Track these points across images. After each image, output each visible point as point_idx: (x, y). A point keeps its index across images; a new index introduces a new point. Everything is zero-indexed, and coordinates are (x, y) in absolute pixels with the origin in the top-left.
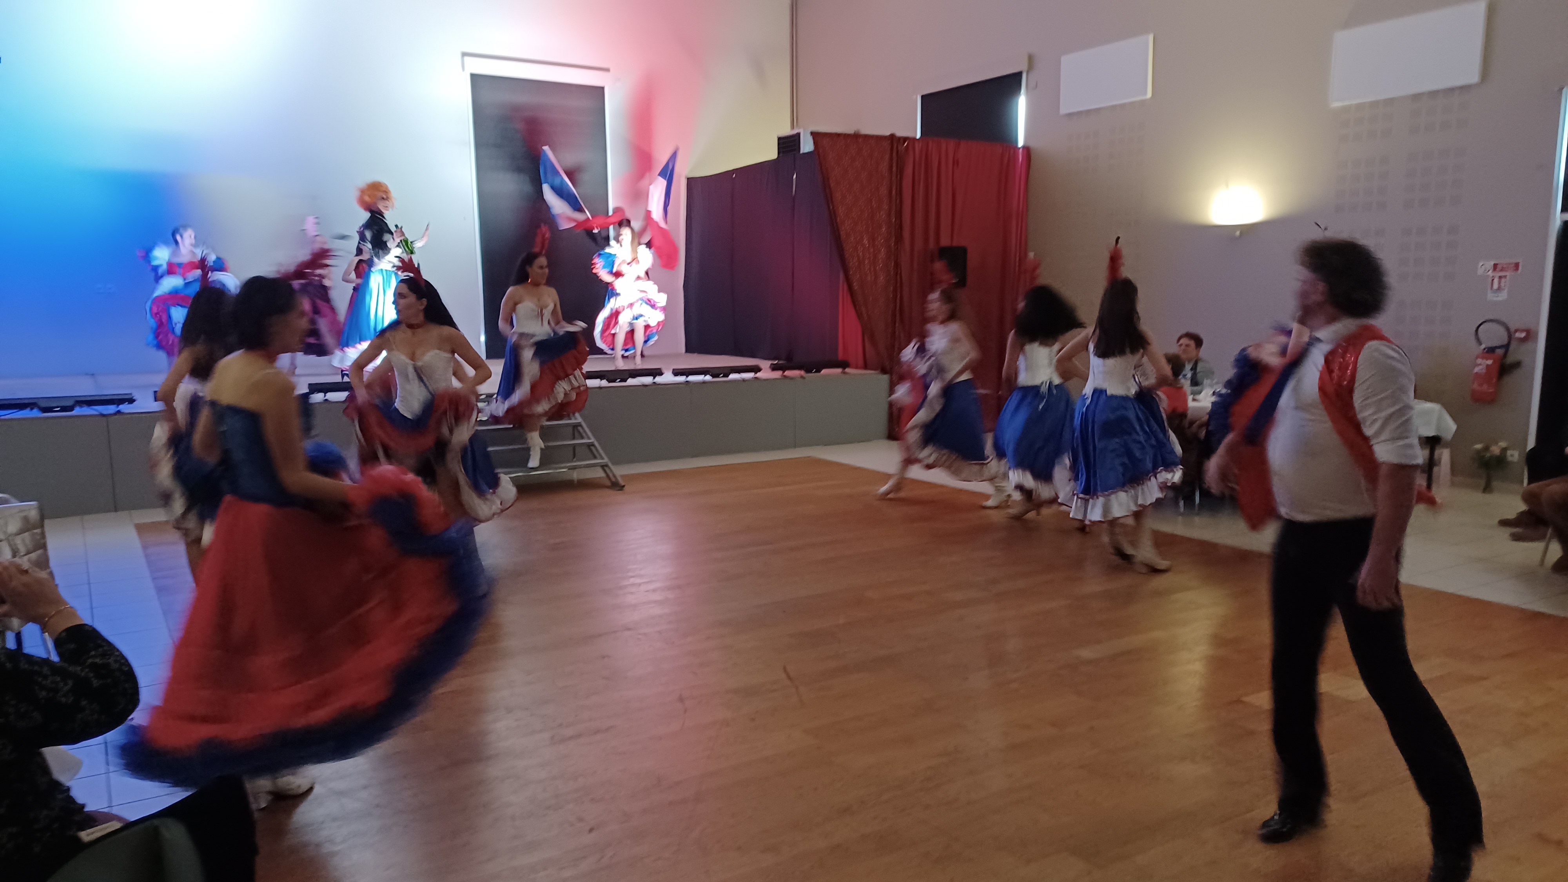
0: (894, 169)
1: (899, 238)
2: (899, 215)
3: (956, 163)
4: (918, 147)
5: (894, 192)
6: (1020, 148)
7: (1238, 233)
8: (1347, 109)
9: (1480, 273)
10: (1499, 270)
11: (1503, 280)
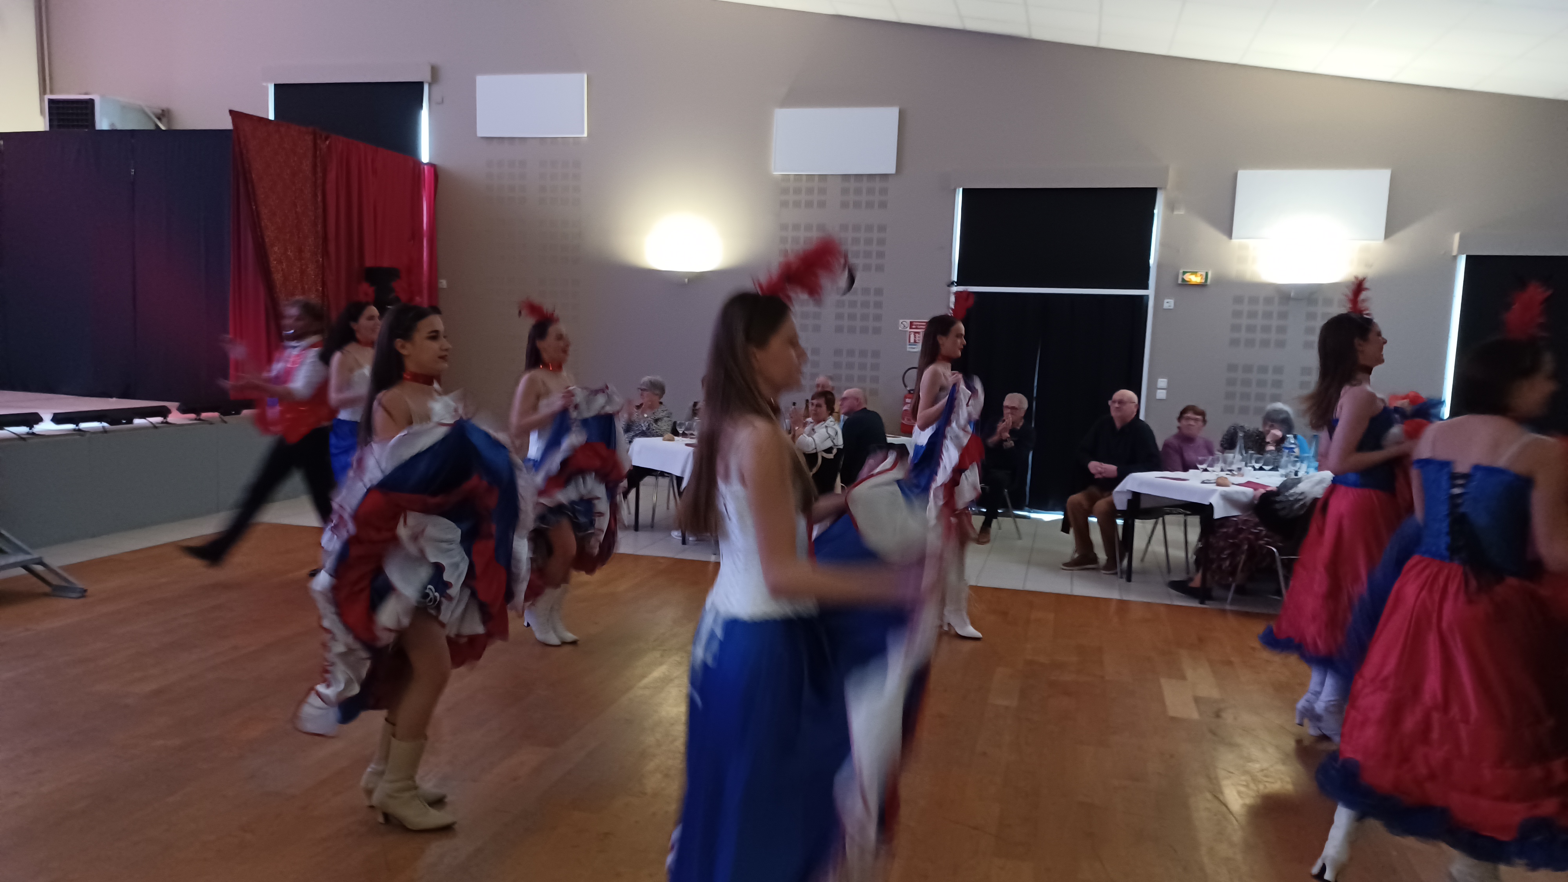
0: (318, 169)
1: (325, 248)
3: (374, 170)
4: (339, 147)
5: (319, 197)
6: (424, 164)
7: (684, 283)
8: (786, 178)
9: (900, 329)
10: (914, 327)
11: (917, 335)
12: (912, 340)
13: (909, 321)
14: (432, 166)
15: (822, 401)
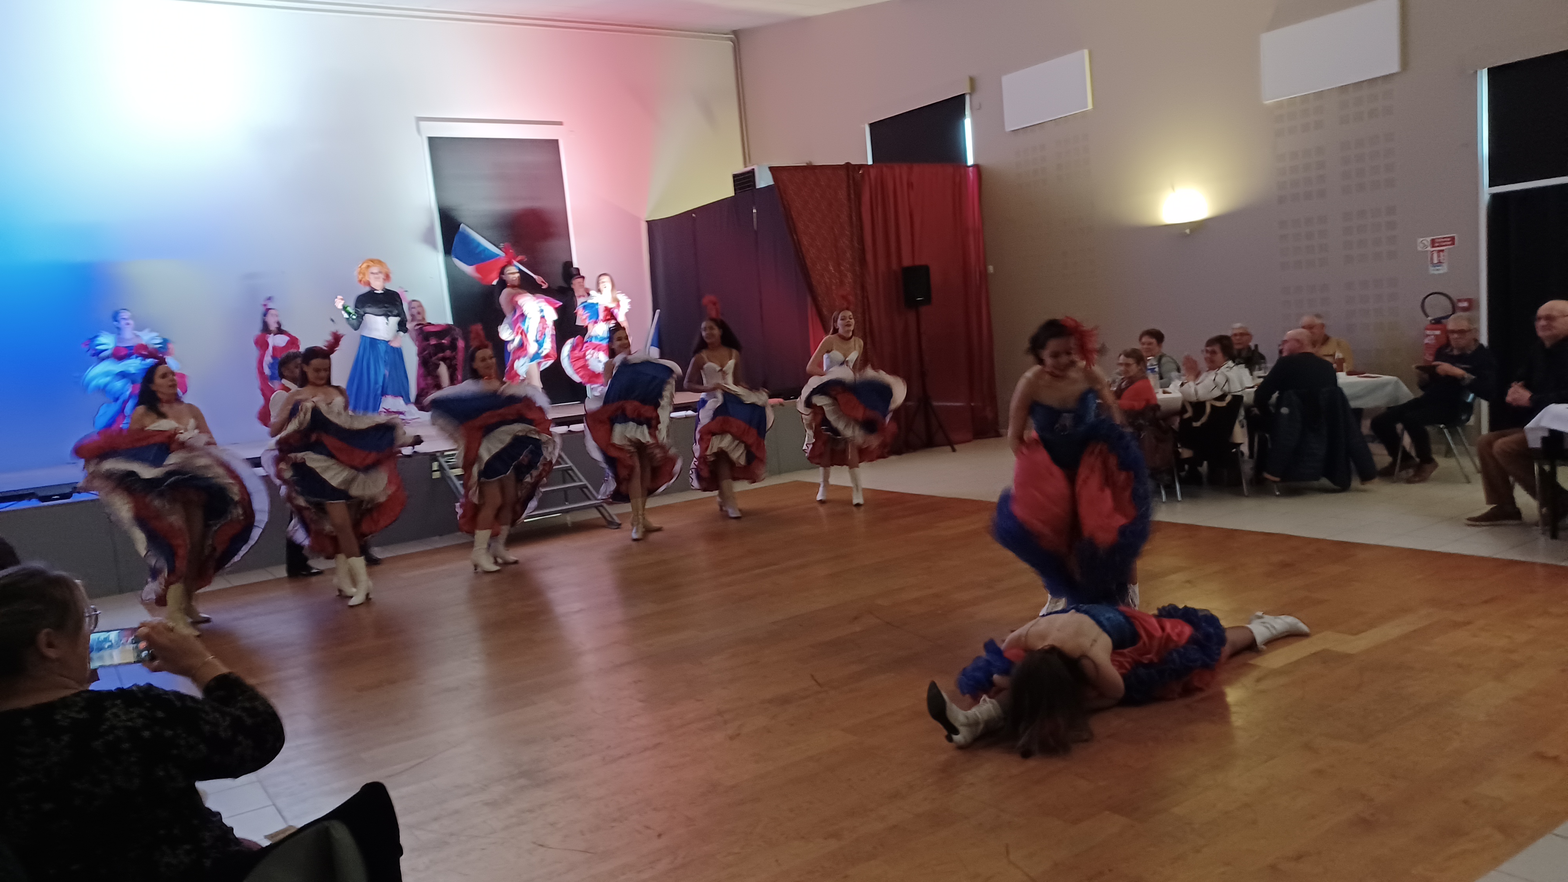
0: (852, 196)
1: (863, 261)
2: (861, 241)
3: (910, 185)
4: (873, 173)
5: (854, 218)
6: (969, 167)
7: (1188, 231)
8: (1280, 105)
9: (1419, 249)
10: (1437, 245)
11: (1441, 254)
12: (1435, 261)
13: (1429, 239)
14: (976, 166)
15: (1217, 348)
